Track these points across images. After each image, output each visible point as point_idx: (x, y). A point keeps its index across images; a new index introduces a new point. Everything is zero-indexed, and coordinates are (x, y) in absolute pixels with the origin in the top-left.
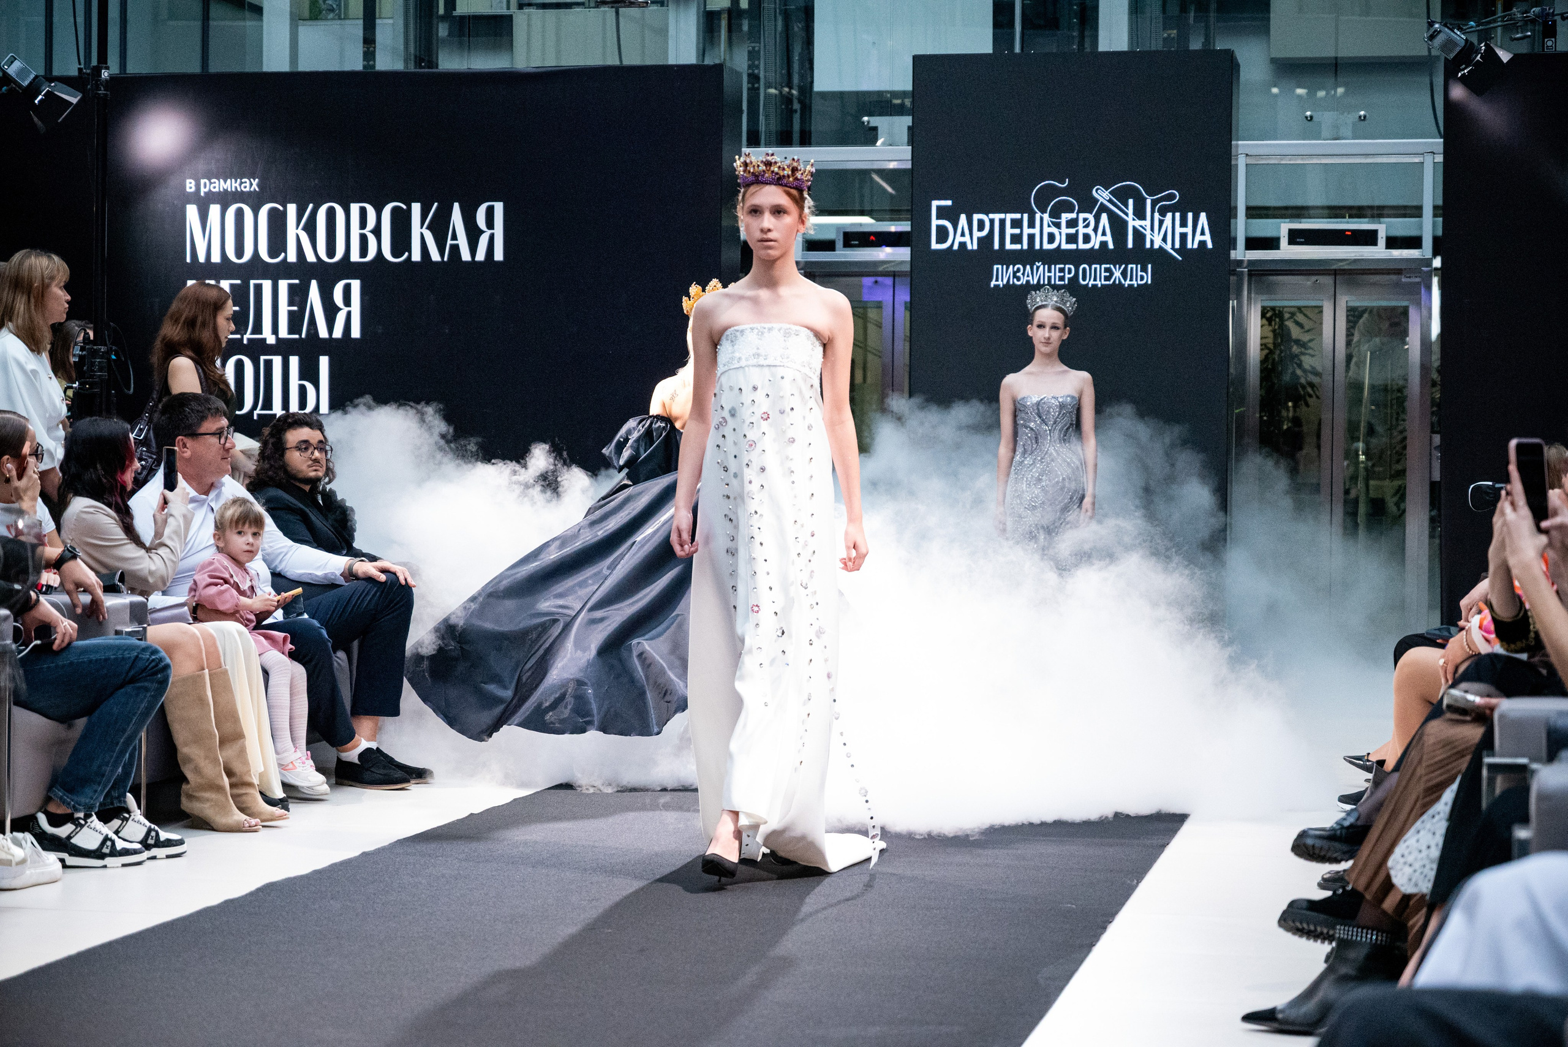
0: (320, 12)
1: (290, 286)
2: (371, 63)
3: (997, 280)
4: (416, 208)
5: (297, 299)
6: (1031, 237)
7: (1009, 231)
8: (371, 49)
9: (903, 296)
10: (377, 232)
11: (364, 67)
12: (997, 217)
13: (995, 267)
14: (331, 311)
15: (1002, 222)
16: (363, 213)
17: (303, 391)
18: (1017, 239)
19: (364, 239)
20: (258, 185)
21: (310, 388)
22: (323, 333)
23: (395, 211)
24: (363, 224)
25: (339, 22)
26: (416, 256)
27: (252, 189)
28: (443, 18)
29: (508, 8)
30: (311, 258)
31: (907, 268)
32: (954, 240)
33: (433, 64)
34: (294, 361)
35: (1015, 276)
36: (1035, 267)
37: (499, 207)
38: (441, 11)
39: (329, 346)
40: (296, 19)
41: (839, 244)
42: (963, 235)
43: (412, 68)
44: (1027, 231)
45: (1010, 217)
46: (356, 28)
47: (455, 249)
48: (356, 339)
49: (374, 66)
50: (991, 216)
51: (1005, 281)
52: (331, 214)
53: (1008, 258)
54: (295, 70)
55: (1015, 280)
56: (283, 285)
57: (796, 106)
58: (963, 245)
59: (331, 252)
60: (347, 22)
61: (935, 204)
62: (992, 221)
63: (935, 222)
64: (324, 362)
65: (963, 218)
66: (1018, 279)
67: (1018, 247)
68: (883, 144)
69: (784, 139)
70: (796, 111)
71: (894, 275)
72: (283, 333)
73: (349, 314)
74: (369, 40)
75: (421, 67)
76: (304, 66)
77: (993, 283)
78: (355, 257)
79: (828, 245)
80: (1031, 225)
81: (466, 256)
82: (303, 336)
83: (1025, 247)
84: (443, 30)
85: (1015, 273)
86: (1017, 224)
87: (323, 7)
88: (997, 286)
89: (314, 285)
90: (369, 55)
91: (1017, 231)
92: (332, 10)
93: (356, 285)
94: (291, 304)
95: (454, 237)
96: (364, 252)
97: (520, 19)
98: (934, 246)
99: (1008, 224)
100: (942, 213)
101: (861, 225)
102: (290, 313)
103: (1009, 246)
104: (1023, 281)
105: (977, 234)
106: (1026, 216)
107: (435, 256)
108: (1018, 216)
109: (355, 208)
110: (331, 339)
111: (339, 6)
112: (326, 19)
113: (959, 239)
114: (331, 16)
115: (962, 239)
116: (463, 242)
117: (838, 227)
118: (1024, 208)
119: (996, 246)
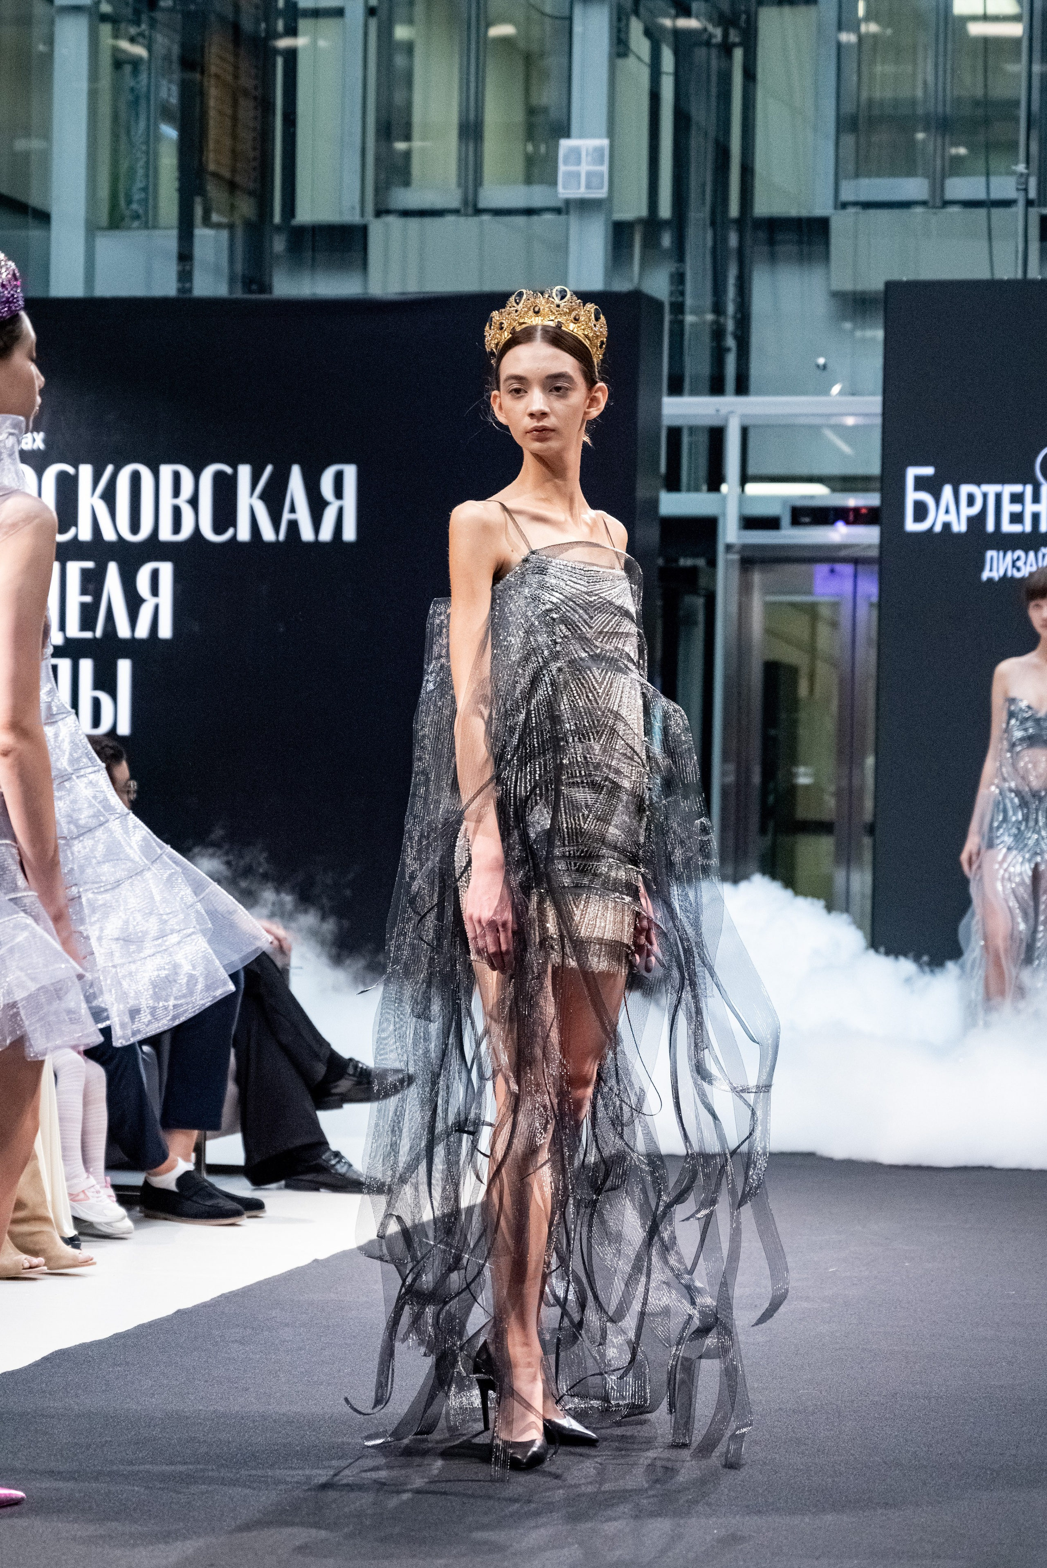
0: (123, 219)
1: (84, 572)
2: (187, 285)
3: (991, 570)
4: (244, 472)
5: (91, 587)
6: (1036, 517)
7: (1008, 508)
8: (188, 268)
9: (870, 588)
10: (194, 502)
11: (179, 290)
12: (991, 489)
13: (990, 554)
14: (134, 603)
15: (998, 497)
16: (177, 476)
17: (96, 703)
18: (1017, 518)
19: (177, 512)
20: (45, 441)
21: (105, 699)
22: (123, 631)
23: (218, 477)
24: (176, 493)
25: (146, 232)
26: (244, 534)
27: (35, 447)
28: (278, 229)
29: (362, 213)
30: (109, 535)
31: (875, 553)
32: (935, 520)
33: (266, 288)
34: (86, 666)
35: (1014, 566)
36: (1040, 555)
37: (350, 472)
38: (277, 219)
39: (130, 648)
40: (92, 229)
41: (786, 520)
42: (947, 512)
43: (239, 294)
44: (1030, 508)
45: (1008, 490)
46: (169, 240)
47: (293, 526)
48: (165, 641)
49: (190, 290)
50: (985, 488)
51: (1002, 573)
52: (136, 478)
53: (1006, 542)
54: (88, 295)
55: (1015, 571)
56: (74, 568)
57: (731, 342)
58: (947, 526)
59: (135, 527)
60: (157, 232)
61: (912, 472)
62: (985, 496)
63: (912, 496)
64: (124, 668)
65: (947, 491)
66: (1019, 569)
67: (1017, 528)
68: (841, 393)
69: (717, 388)
70: (728, 350)
71: (856, 561)
72: (74, 630)
73: (157, 608)
74: (185, 256)
75: (250, 292)
76: (103, 290)
77: (986, 575)
78: (166, 534)
79: (771, 523)
80: (1036, 499)
81: (307, 534)
82: (99, 633)
83: (1028, 527)
84: (279, 244)
85: (1014, 562)
86: (1017, 498)
87: (127, 213)
88: (990, 580)
89: (113, 569)
90: (185, 276)
91: (1017, 508)
92: (137, 217)
93: (166, 569)
94: (84, 592)
95: (293, 510)
96: (177, 528)
97: (377, 229)
98: (911, 526)
99: (1006, 499)
100: (921, 483)
101: (812, 497)
102: (84, 606)
103: (1007, 527)
104: (1025, 572)
105: (967, 512)
106: (1029, 489)
107: (268, 534)
108: (1017, 488)
109: (166, 471)
110: (133, 640)
111: (146, 212)
112: (129, 228)
113: (942, 518)
114: (136, 224)
115: (947, 518)
116: (303, 516)
117: (784, 500)
118: (1027, 478)
119: (990, 527)
